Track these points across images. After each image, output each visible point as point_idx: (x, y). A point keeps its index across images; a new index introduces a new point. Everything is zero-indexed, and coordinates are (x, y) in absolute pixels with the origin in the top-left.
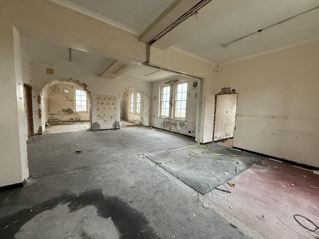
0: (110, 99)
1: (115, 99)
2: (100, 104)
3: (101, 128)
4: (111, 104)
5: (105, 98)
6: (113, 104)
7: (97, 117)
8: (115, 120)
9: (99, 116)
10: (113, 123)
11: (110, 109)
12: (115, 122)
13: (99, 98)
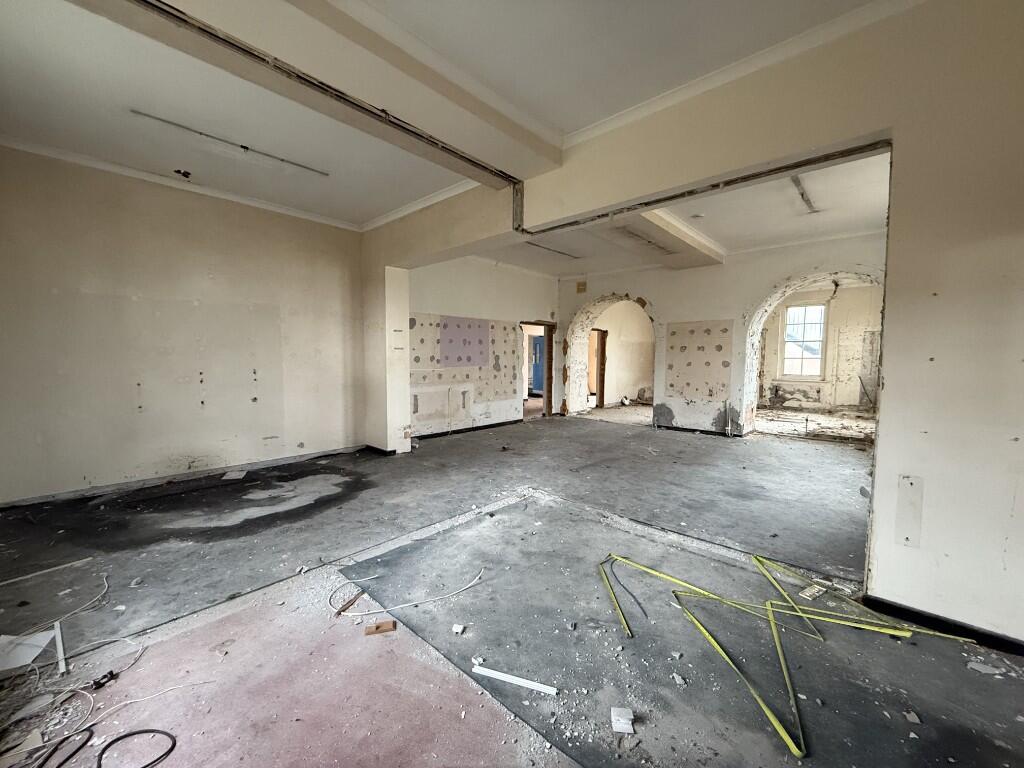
0: (708, 331)
1: (725, 331)
2: (677, 350)
3: (678, 422)
4: (710, 350)
5: (692, 332)
6: (719, 348)
7: (667, 389)
8: (722, 405)
9: (672, 386)
10: (714, 414)
11: (708, 364)
12: (723, 410)
13: (674, 333)
